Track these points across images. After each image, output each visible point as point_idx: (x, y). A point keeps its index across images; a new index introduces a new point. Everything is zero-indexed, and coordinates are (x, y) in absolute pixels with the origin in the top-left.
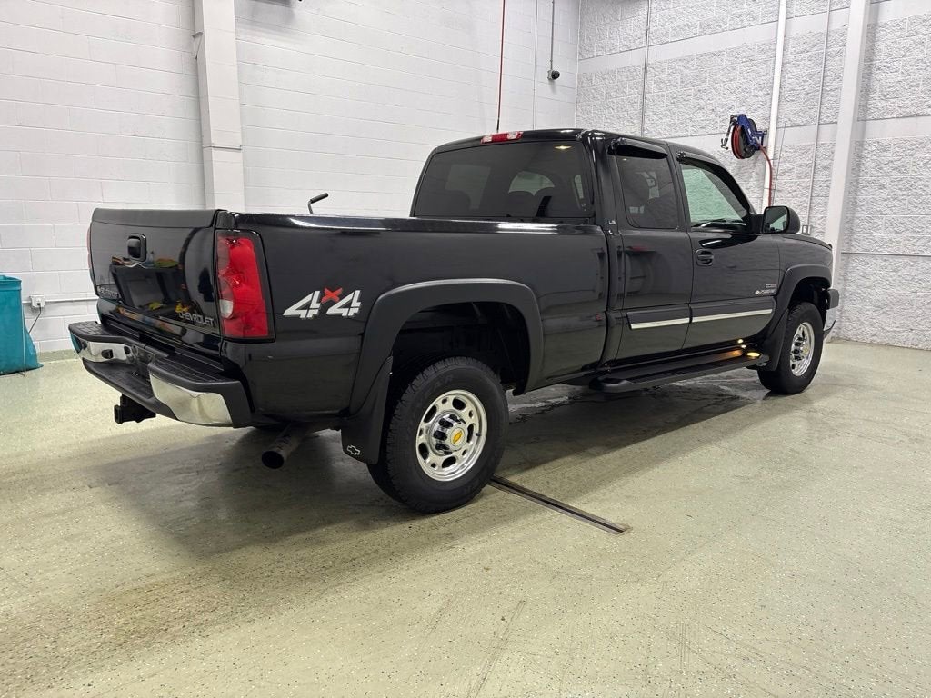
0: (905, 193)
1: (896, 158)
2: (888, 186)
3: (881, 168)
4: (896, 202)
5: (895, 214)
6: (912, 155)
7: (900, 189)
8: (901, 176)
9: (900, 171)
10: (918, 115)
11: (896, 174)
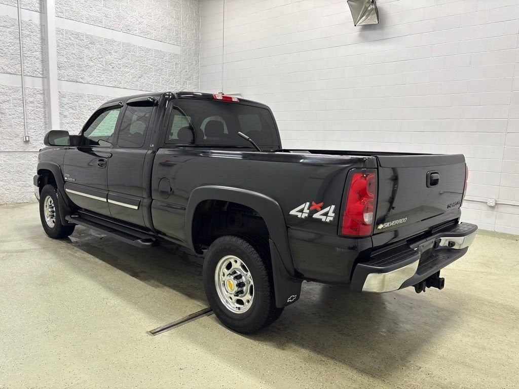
0: (76, 120)
1: (70, 102)
2: (68, 116)
3: (63, 107)
4: (73, 125)
5: (74, 131)
6: (77, 102)
7: (74, 118)
8: (74, 112)
9: (73, 109)
10: (77, 82)
11: (71, 111)
